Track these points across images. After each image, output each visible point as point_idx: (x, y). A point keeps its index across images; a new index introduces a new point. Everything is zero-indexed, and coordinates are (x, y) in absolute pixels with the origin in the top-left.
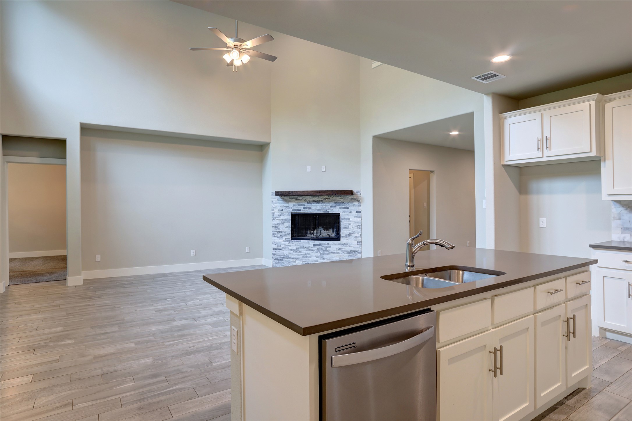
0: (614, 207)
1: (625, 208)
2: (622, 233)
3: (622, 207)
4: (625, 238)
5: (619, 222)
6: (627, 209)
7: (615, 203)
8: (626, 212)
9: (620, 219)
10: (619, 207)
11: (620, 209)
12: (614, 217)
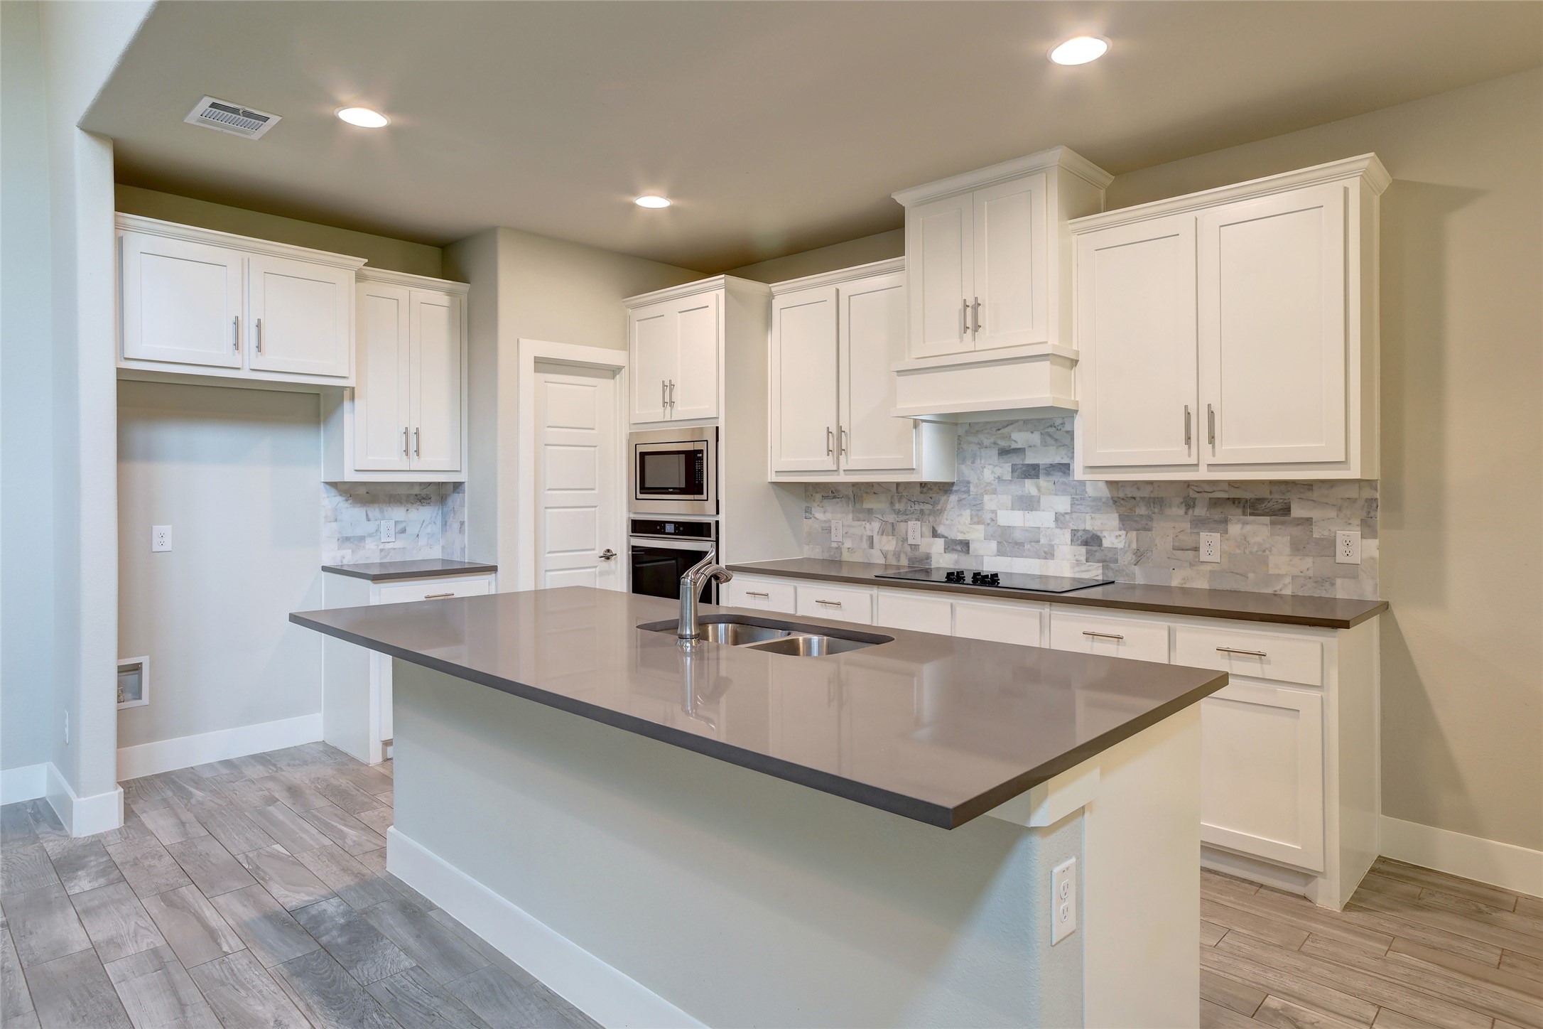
0: (325, 495)
1: (344, 498)
2: (339, 548)
3: (340, 495)
4: (344, 558)
5: (334, 525)
6: (347, 500)
7: (328, 487)
8: (346, 505)
9: (336, 520)
10: (335, 496)
11: (337, 500)
12: (326, 517)
